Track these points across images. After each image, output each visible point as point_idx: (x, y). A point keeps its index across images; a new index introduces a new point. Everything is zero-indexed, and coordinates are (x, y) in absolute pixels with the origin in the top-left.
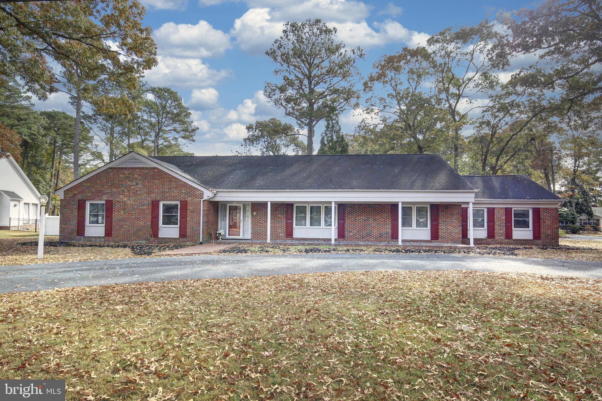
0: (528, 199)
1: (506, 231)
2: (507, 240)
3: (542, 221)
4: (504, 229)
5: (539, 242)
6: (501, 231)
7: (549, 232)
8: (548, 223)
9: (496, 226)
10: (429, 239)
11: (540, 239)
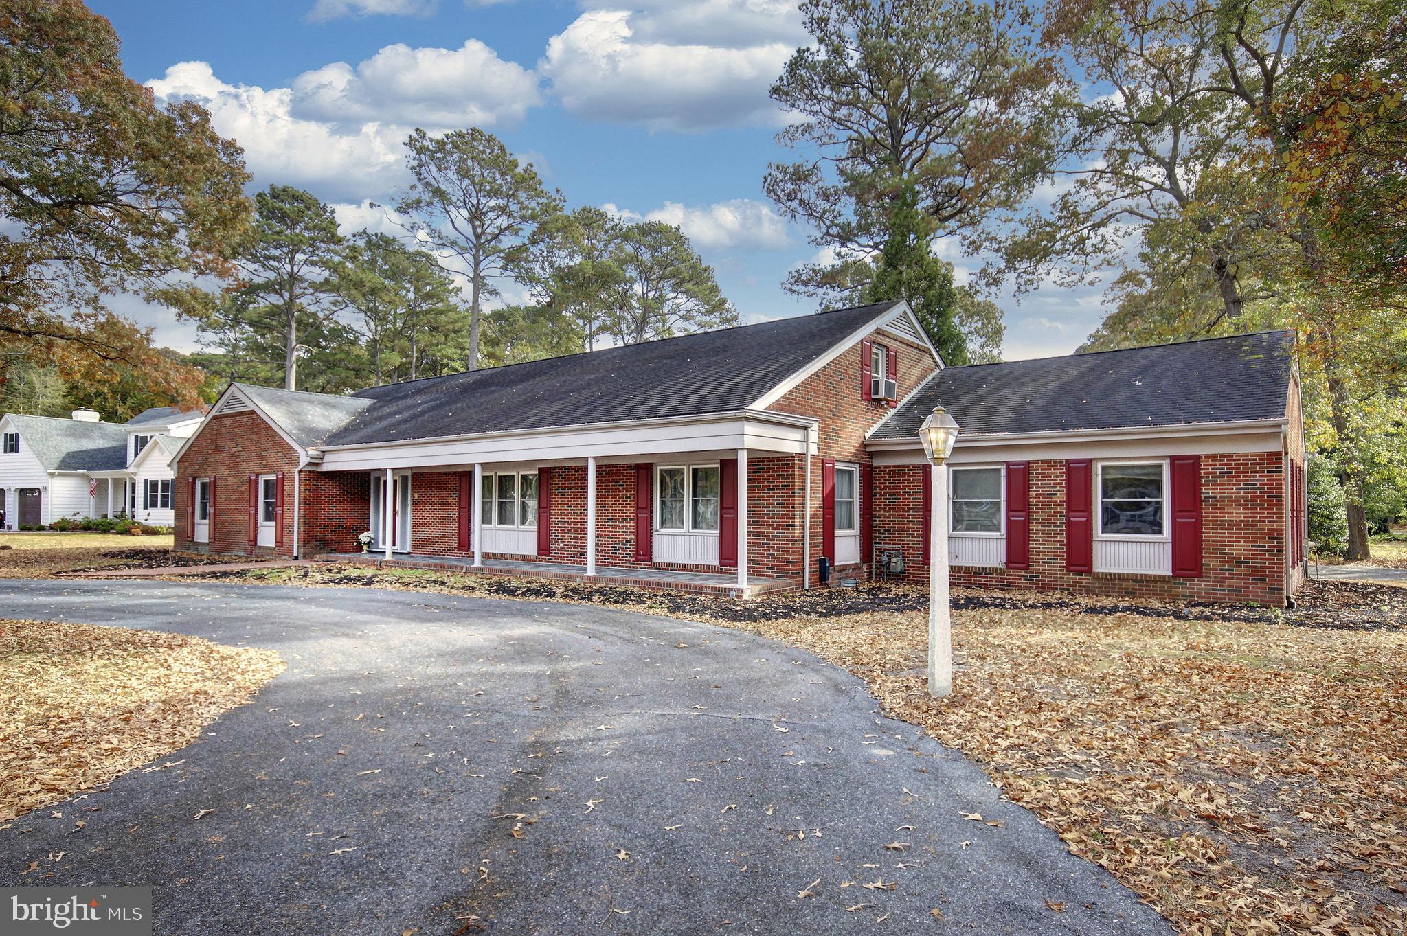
0: (1150, 423)
1: (1068, 545)
2: (1071, 578)
3: (1207, 507)
4: (1063, 537)
5: (1197, 587)
6: (1053, 545)
7: (1239, 550)
8: (1236, 513)
9: (1034, 527)
10: (716, 563)
11: (1200, 576)
